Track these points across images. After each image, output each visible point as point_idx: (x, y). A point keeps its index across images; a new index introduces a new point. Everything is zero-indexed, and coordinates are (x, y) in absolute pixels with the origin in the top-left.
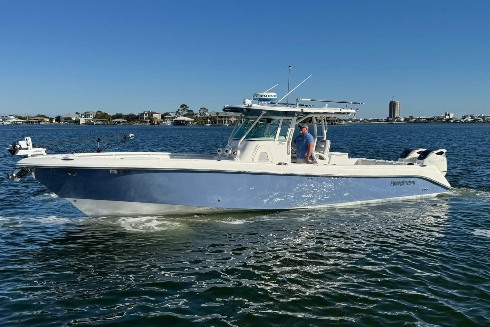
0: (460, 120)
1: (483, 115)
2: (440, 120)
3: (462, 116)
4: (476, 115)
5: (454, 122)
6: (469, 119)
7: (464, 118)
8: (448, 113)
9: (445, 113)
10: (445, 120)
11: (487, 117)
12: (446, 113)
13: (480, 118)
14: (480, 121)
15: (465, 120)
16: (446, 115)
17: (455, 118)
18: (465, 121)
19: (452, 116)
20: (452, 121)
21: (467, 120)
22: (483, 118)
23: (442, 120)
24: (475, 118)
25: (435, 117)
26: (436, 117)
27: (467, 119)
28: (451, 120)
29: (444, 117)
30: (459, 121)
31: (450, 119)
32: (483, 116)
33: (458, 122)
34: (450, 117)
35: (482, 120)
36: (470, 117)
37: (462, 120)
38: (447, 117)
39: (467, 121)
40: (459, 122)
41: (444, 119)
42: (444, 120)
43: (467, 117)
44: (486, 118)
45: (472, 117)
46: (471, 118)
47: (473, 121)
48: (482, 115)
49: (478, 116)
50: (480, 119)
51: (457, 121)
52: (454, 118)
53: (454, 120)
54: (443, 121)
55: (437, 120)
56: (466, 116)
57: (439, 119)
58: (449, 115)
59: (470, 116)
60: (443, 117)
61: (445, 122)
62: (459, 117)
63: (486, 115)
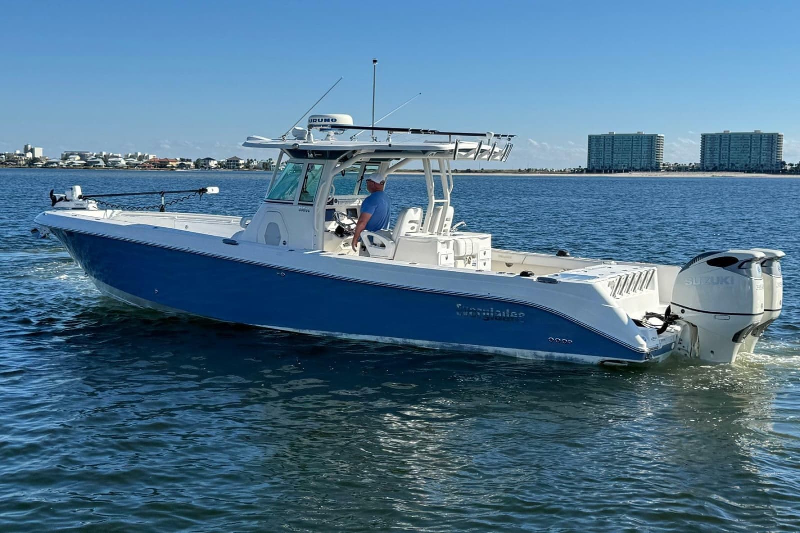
0: (57, 163)
1: (104, 153)
2: (13, 161)
3: (62, 155)
4: (92, 154)
5: (45, 166)
6: (77, 160)
7: (65, 158)
8: (29, 147)
9: (24, 147)
10: (24, 163)
11: (113, 157)
12: (26, 147)
13: (98, 160)
14: (100, 166)
15: (67, 162)
16: (26, 150)
17: (47, 158)
18: (69, 165)
19: (39, 153)
20: (40, 164)
21: (73, 163)
22: (105, 159)
23: (17, 161)
24: (89, 159)
25: (3, 154)
26: (5, 155)
27: (72, 160)
28: (37, 162)
29: (23, 155)
30: (56, 165)
31: (35, 160)
32: (105, 156)
33: (52, 167)
34: (37, 155)
35: (102, 163)
36: (78, 157)
37: (61, 163)
38: (29, 155)
39: (71, 166)
40: (55, 167)
41: (22, 160)
42: (21, 162)
43: (71, 157)
44: (109, 160)
45: (82, 156)
46: (81, 160)
47: (85, 165)
48: (101, 153)
49: (95, 154)
50: (99, 162)
51: (51, 165)
52: (44, 157)
53: (44, 163)
54: (20, 164)
55: (8, 161)
56: (71, 154)
57: (10, 159)
58: (32, 151)
59: (78, 155)
60: (19, 155)
61: (24, 165)
62: (56, 158)
63: (111, 154)
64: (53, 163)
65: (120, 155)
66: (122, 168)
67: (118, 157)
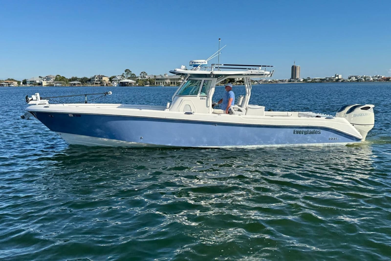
0: (347, 80)
1: (364, 76)
3: (349, 77)
4: (360, 76)
5: (342, 81)
6: (354, 79)
7: (350, 78)
8: (337, 75)
9: (335, 75)
10: (335, 80)
13: (362, 78)
15: (350, 80)
16: (336, 76)
18: (351, 80)
19: (340, 77)
20: (340, 81)
21: (352, 80)
22: (365, 78)
23: (332, 80)
24: (359, 78)
25: (327, 78)
27: (352, 79)
30: (346, 81)
31: (339, 79)
34: (339, 78)
35: (363, 80)
36: (355, 78)
37: (348, 80)
38: (337, 78)
39: (352, 81)
40: (346, 82)
44: (367, 78)
45: (356, 77)
46: (355, 79)
47: (357, 80)
48: (363, 76)
50: (362, 79)
52: (342, 78)
53: (342, 80)
55: (329, 80)
56: (352, 77)
58: (338, 76)
59: (355, 77)
60: (333, 78)
62: (346, 78)
63: (367, 76)
64: (345, 80)
65: (370, 76)
66: (371, 81)
67: (370, 77)
